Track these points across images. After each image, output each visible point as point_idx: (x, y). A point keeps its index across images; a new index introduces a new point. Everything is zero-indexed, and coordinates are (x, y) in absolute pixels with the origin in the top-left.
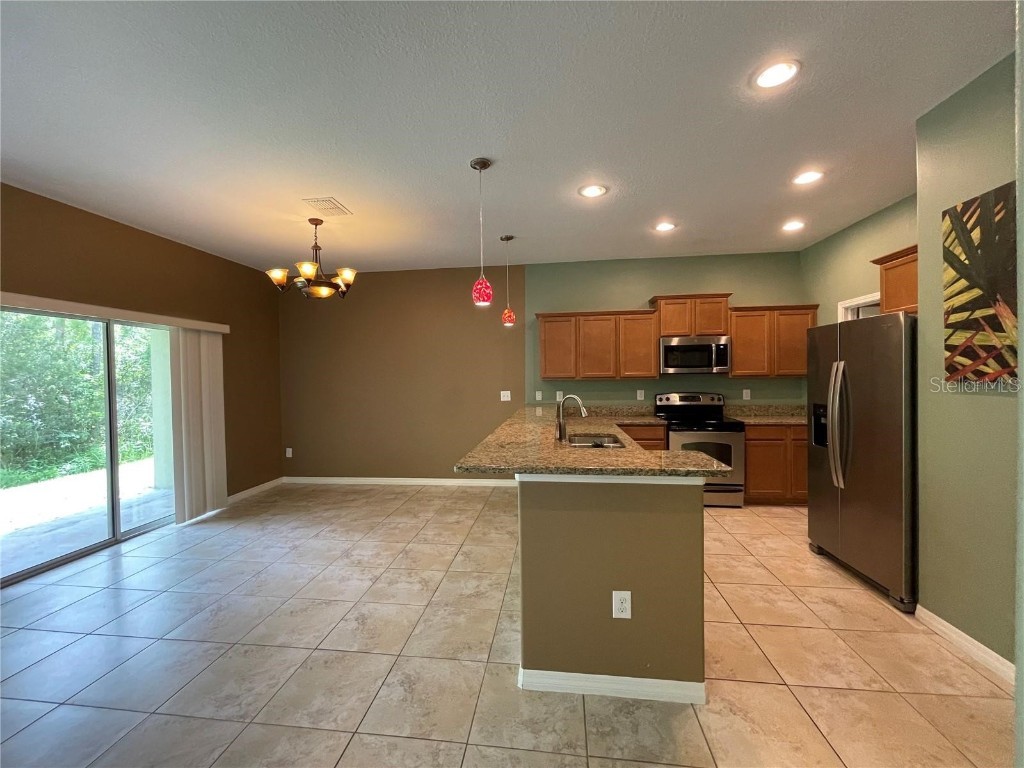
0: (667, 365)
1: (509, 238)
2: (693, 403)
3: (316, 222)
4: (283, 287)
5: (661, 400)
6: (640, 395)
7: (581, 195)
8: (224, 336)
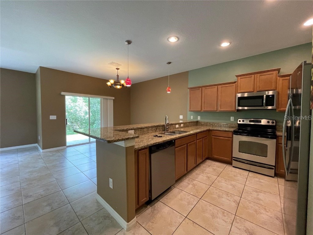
0: (239, 106)
1: (170, 63)
2: (256, 123)
3: (118, 69)
4: (110, 87)
5: (240, 121)
6: (232, 119)
7: (168, 41)
8: (114, 100)
